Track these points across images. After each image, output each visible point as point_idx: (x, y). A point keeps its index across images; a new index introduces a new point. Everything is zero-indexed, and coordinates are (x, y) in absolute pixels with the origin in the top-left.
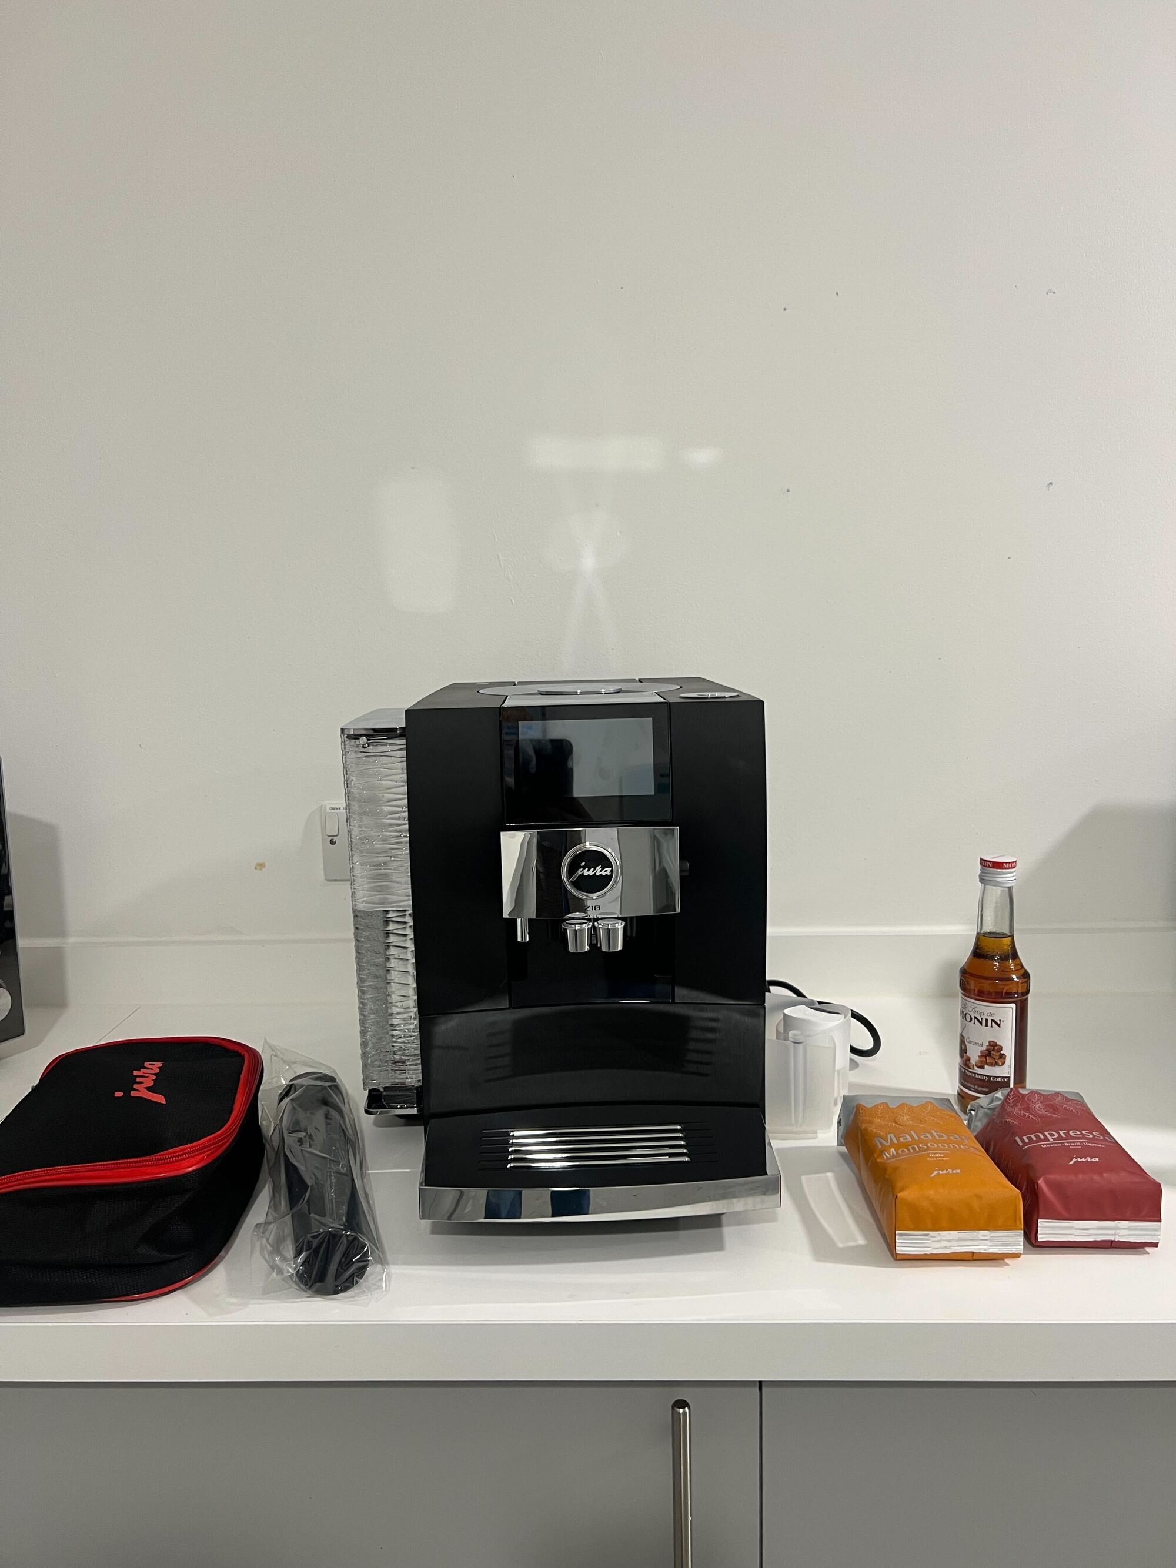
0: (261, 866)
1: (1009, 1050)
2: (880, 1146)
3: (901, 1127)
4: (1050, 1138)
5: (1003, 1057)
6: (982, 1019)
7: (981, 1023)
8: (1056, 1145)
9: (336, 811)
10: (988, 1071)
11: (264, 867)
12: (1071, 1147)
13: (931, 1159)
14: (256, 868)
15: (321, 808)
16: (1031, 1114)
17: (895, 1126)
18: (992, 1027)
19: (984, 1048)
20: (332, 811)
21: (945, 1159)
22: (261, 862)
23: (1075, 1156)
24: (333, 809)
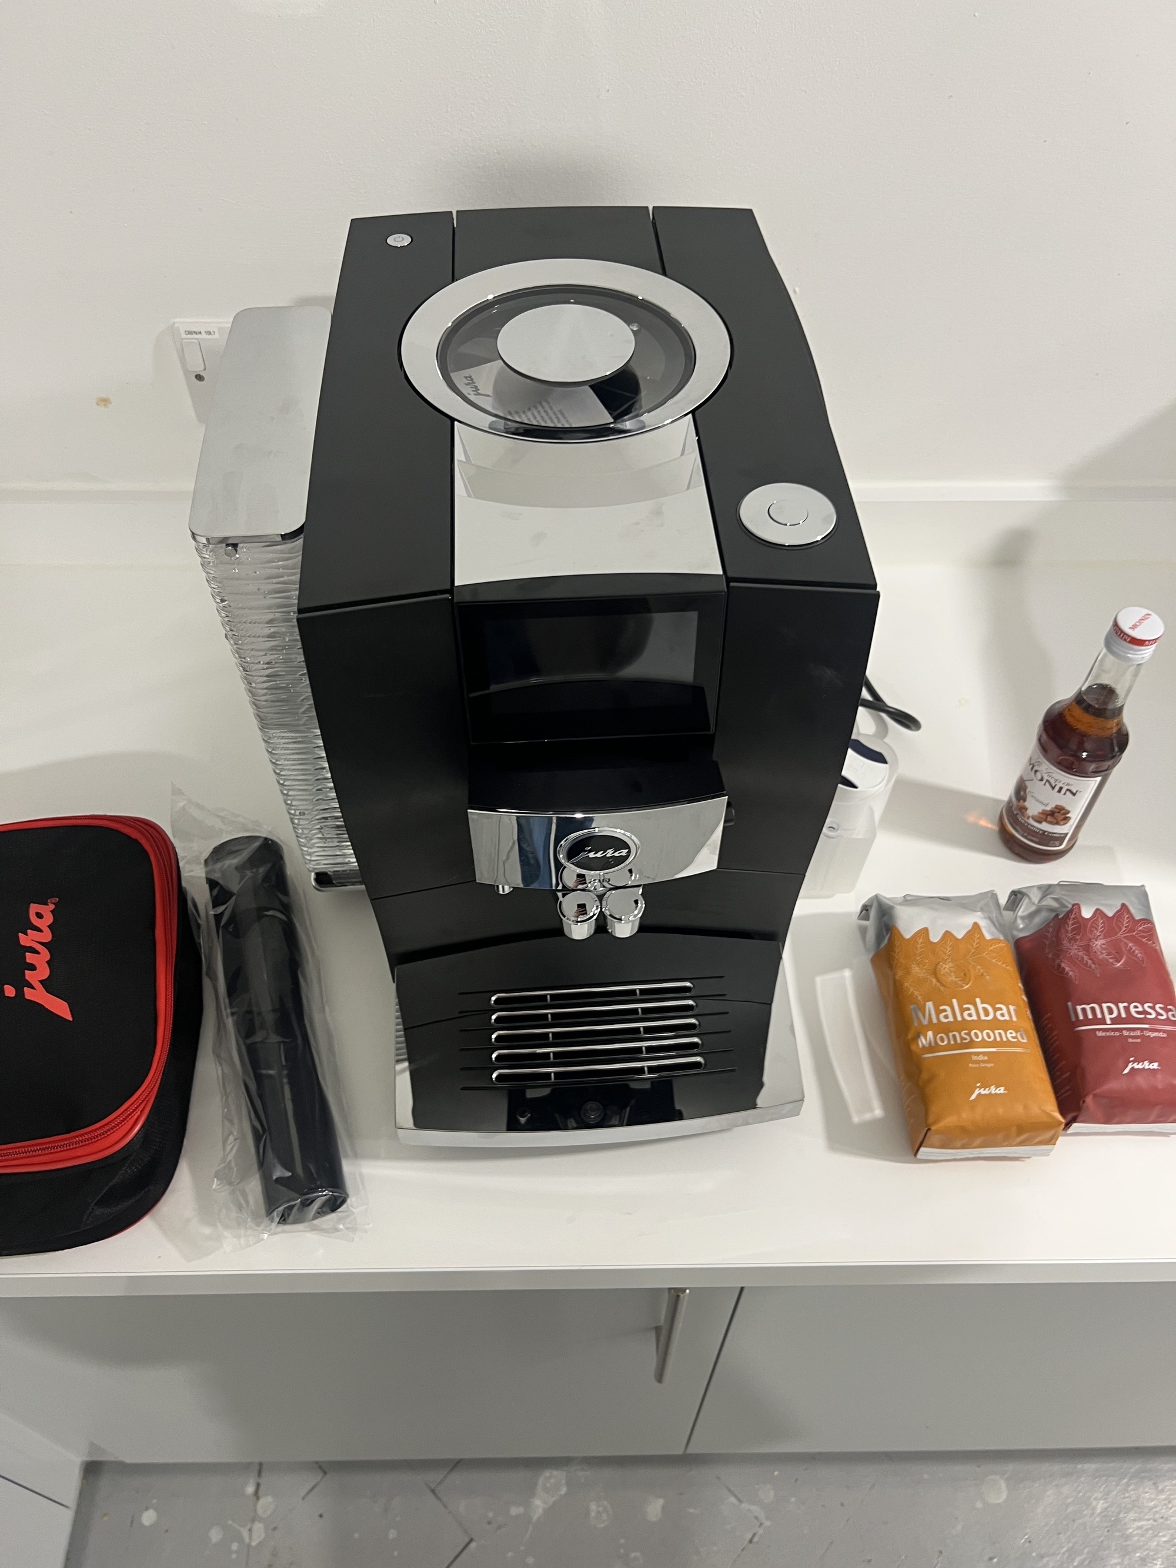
0: (105, 401)
1: (1075, 816)
2: (916, 1024)
3: (942, 988)
4: (1109, 1012)
5: (1067, 819)
6: (1056, 785)
7: (1053, 788)
8: (1112, 1034)
9: (194, 336)
10: (1045, 827)
11: (111, 403)
12: (1130, 1040)
13: (974, 1066)
14: (98, 404)
15: (172, 329)
16: (1091, 959)
17: (936, 985)
18: (1065, 794)
19: (1048, 808)
20: (190, 336)
21: (989, 1065)
22: (104, 396)
23: (1132, 1059)
24: (190, 333)
